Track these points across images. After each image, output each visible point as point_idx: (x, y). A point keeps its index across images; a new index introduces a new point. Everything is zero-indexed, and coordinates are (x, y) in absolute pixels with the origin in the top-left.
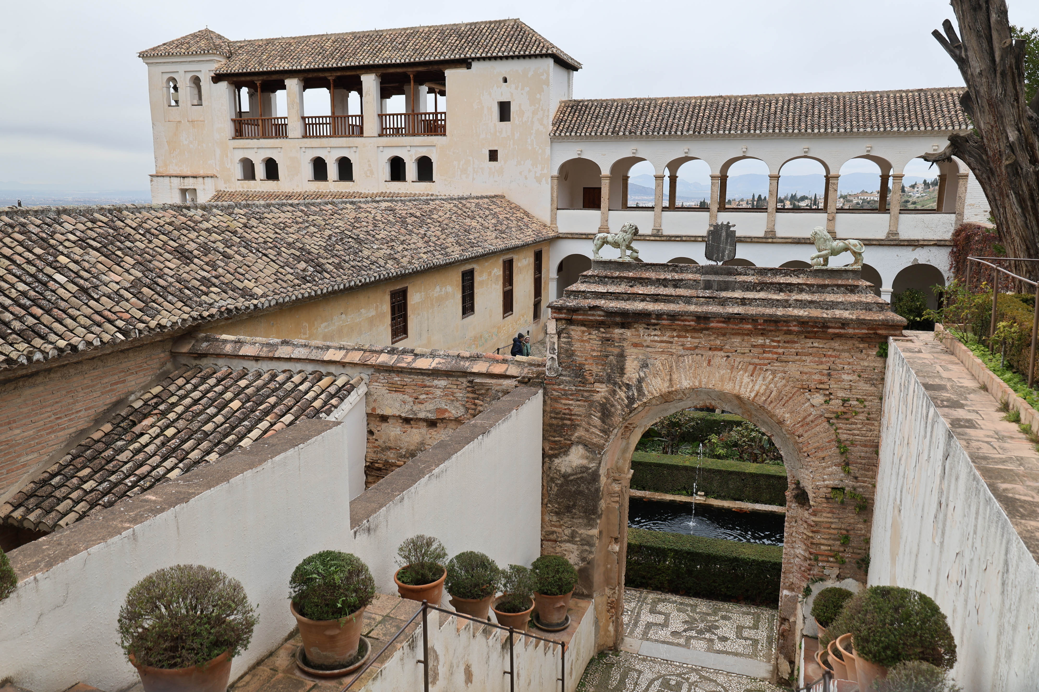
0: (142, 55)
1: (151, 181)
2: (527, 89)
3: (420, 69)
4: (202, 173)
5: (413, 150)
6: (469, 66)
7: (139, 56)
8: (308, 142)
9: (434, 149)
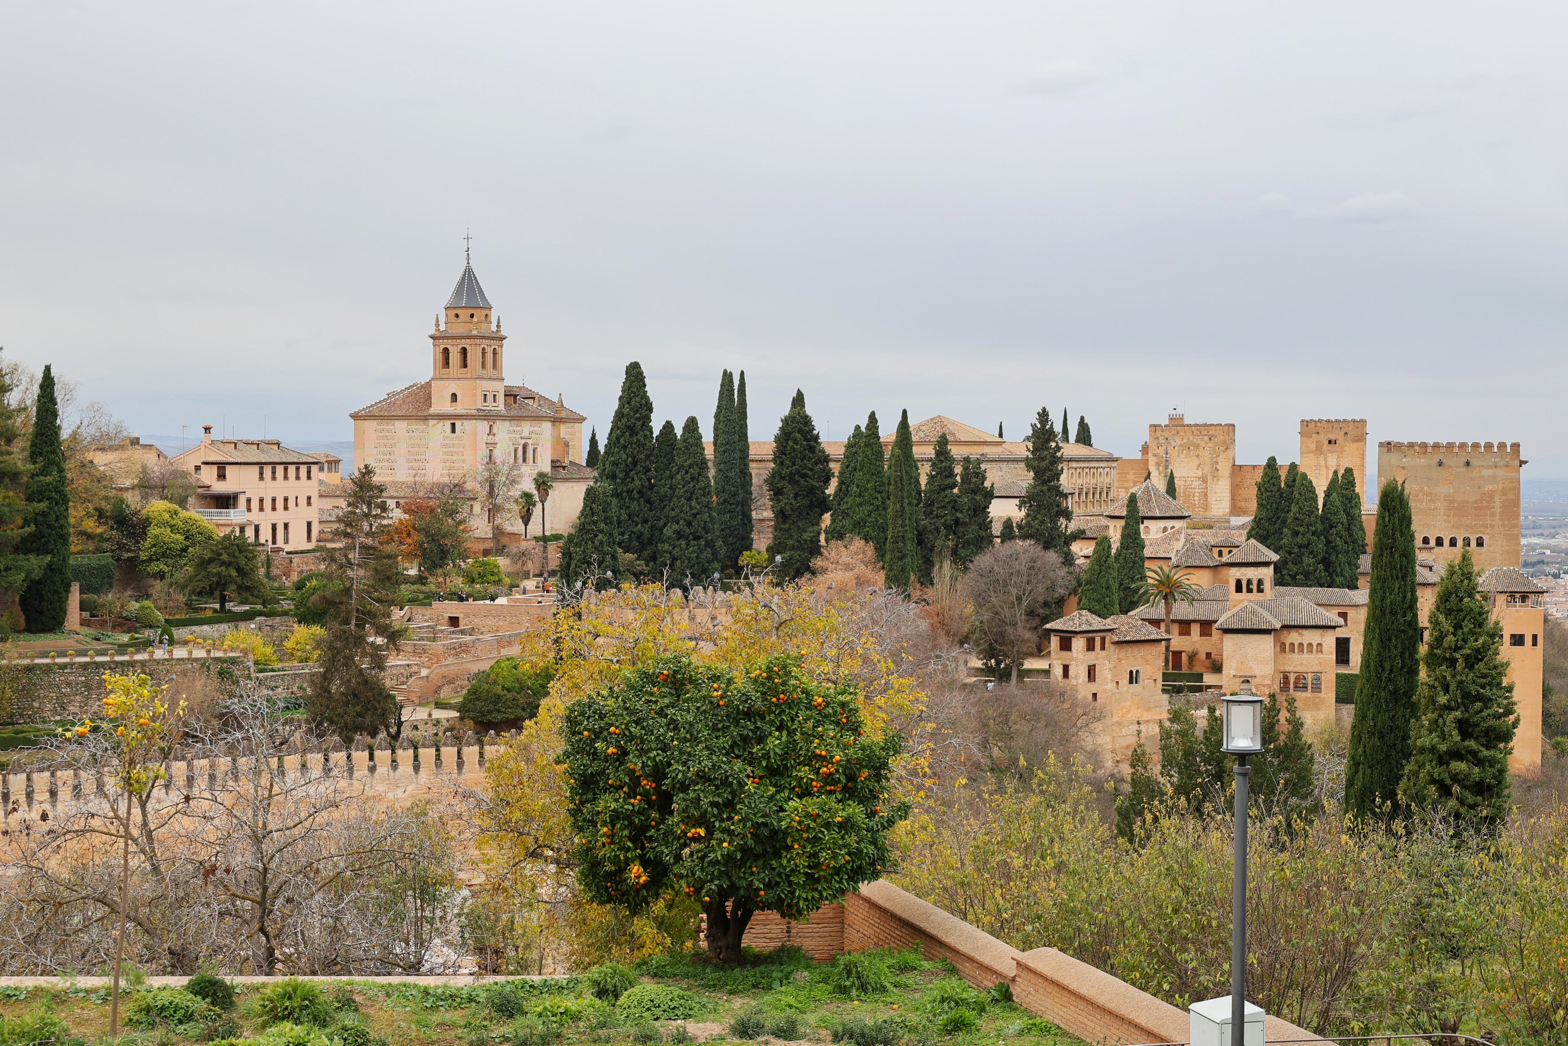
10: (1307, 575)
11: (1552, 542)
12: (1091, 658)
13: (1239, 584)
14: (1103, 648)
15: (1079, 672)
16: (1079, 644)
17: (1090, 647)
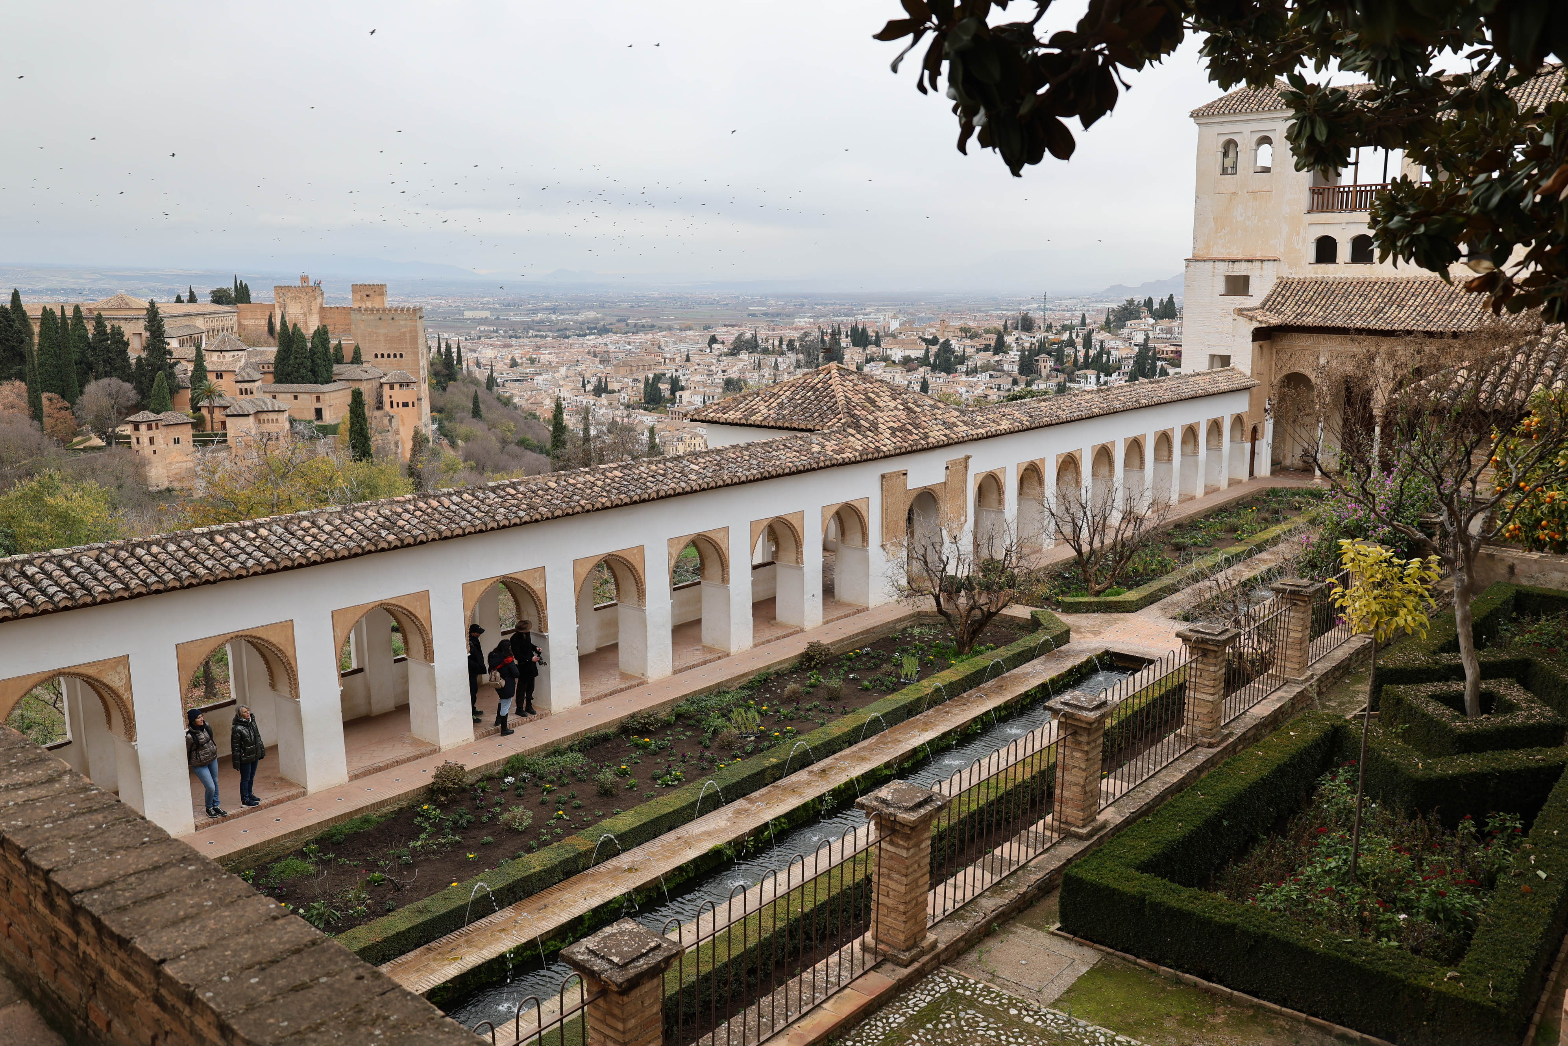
0: (1195, 115)
1: (1187, 266)
4: (1259, 255)
7: (1191, 116)
10: (303, 378)
11: (576, 317)
12: (151, 434)
13: (241, 390)
14: (157, 428)
15: (145, 441)
16: (143, 427)
17: (150, 428)
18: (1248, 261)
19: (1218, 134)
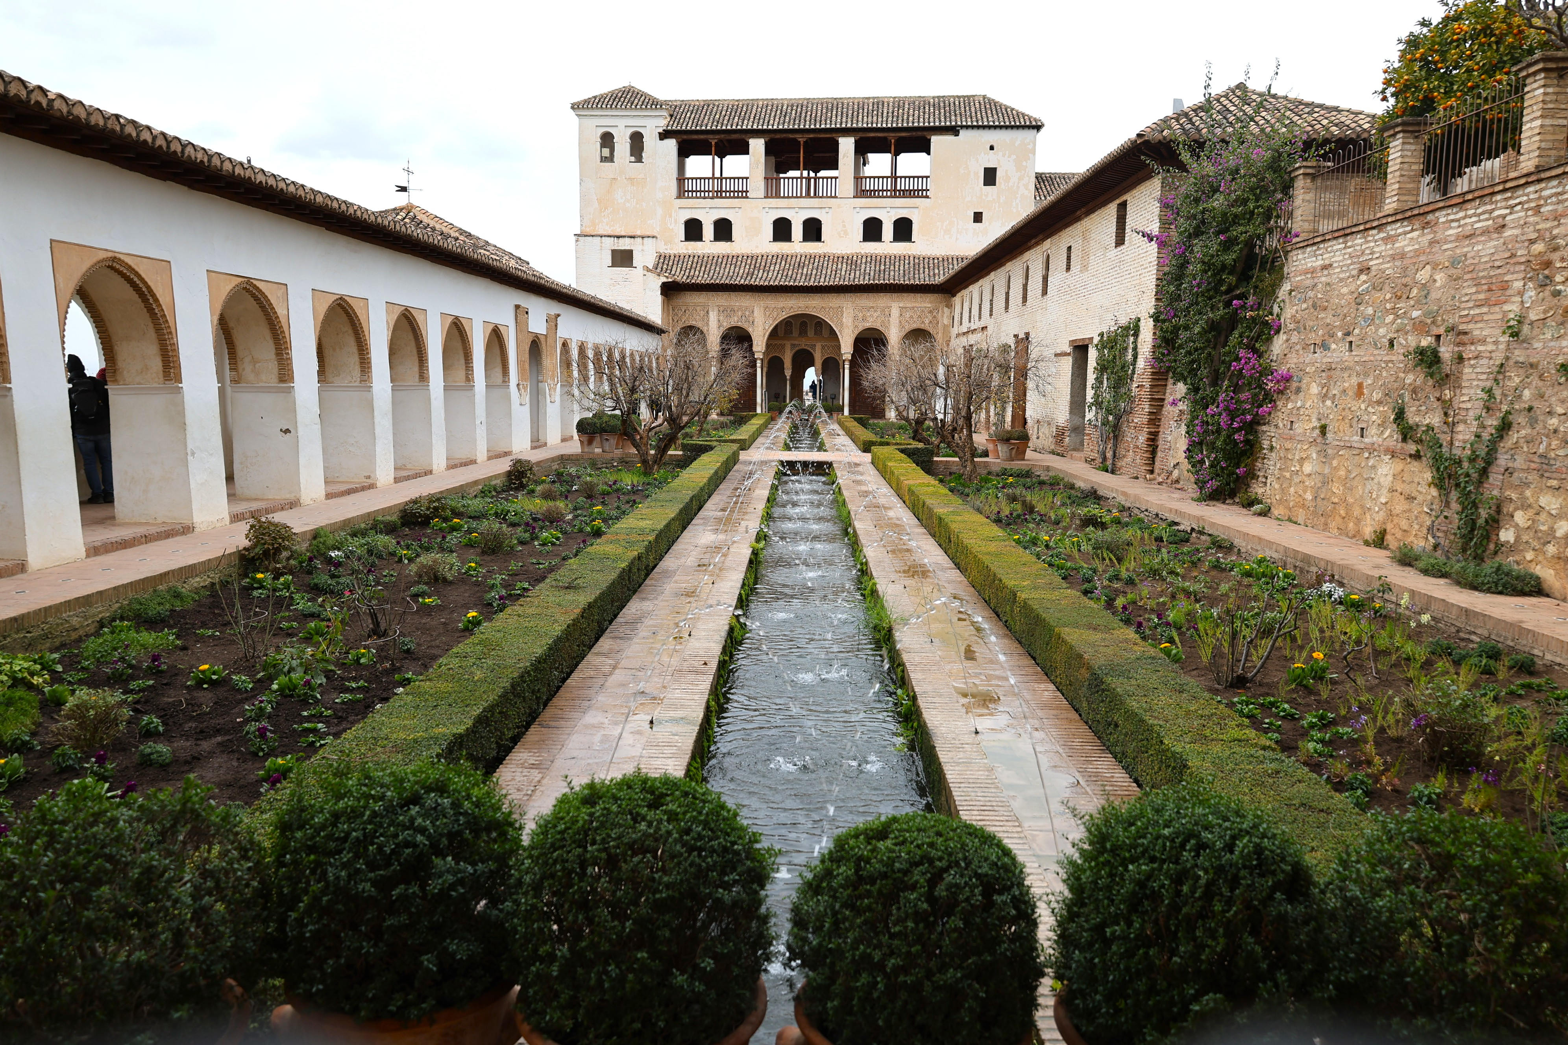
0: (575, 107)
1: (576, 241)
2: (1014, 157)
3: (903, 134)
4: (639, 233)
5: (893, 211)
6: (956, 134)
7: (572, 108)
8: (774, 202)
9: (916, 210)
18: (631, 237)
19: (597, 124)
